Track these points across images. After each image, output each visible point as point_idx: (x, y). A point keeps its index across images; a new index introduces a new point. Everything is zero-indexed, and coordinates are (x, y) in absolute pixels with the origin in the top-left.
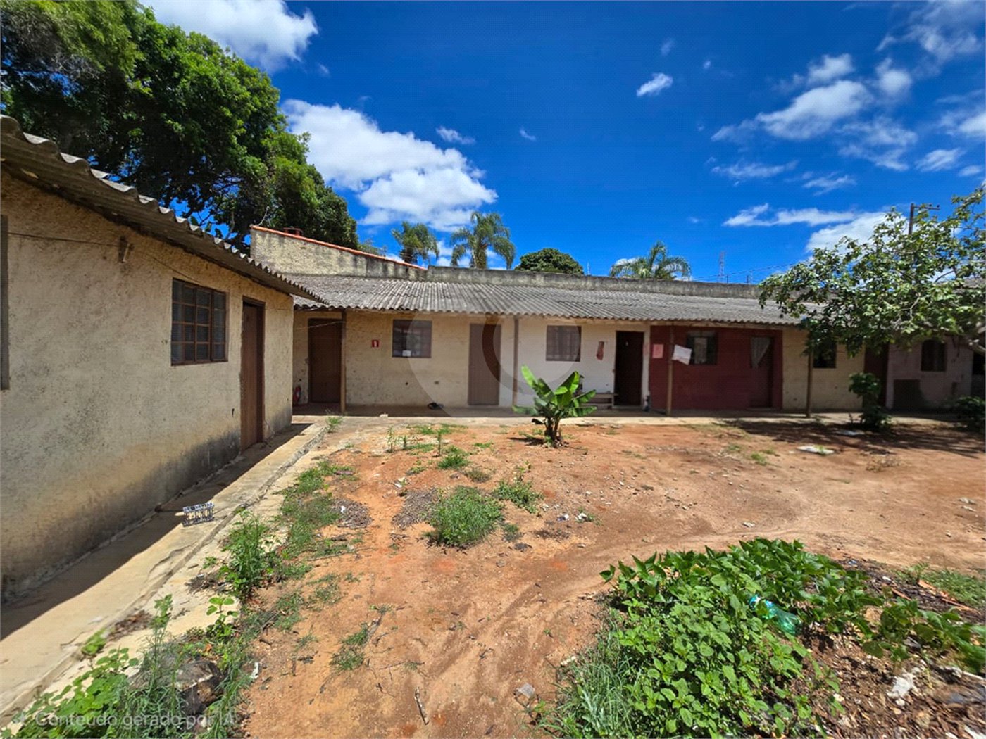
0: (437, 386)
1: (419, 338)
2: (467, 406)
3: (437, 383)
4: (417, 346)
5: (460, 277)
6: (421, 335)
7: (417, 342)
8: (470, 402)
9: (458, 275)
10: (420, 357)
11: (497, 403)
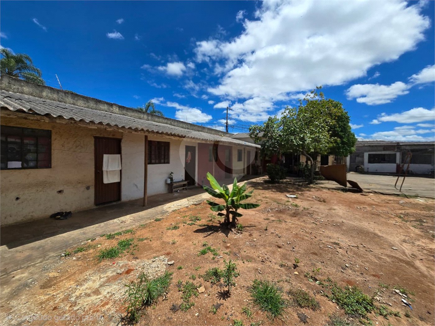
0: (60, 195)
1: (32, 148)
2: (95, 207)
3: (60, 192)
4: (30, 156)
5: (44, 94)
6: (36, 145)
7: (29, 151)
8: (97, 203)
9: (42, 92)
10: (36, 167)
11: (119, 197)
